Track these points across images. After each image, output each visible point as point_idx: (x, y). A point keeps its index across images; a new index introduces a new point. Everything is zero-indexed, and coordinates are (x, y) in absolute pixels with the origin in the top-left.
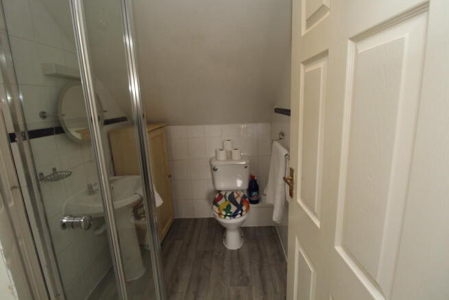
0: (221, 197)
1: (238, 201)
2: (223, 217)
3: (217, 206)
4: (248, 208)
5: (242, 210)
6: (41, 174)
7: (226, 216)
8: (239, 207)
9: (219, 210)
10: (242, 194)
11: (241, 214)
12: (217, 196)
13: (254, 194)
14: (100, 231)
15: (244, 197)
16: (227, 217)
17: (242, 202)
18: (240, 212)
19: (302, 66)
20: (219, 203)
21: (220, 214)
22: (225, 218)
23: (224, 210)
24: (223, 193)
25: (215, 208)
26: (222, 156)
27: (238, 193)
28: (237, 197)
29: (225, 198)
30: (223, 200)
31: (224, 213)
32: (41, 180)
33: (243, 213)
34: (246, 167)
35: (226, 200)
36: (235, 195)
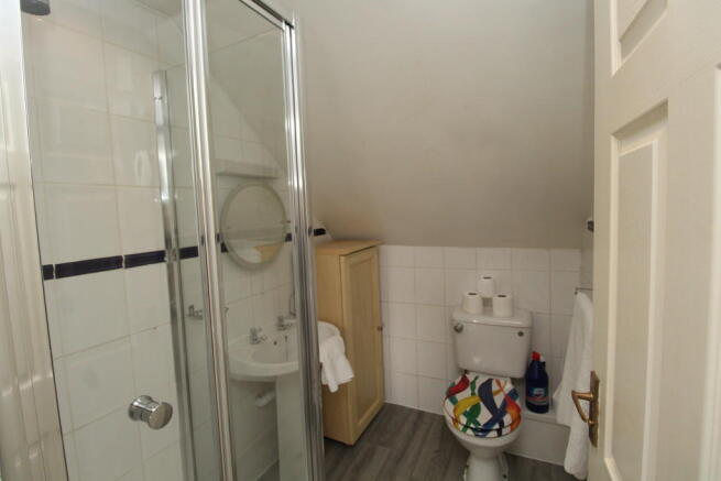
0: (464, 383)
1: (499, 400)
2: (461, 427)
3: (454, 402)
4: (517, 420)
5: (502, 425)
6: (192, 307)
7: (466, 427)
8: (497, 416)
9: (455, 411)
10: (509, 387)
11: (499, 432)
12: (457, 381)
13: (536, 391)
14: (264, 401)
15: (512, 395)
16: (469, 431)
17: (505, 404)
18: (497, 426)
19: (614, 143)
20: (459, 397)
21: (456, 421)
22: (464, 431)
23: (465, 414)
24: (471, 377)
25: (449, 406)
26: (474, 305)
27: (502, 382)
28: (497, 392)
29: (473, 389)
30: (468, 392)
31: (463, 420)
32: (190, 315)
33: (504, 431)
34: (521, 334)
35: (473, 394)
36: (495, 387)
